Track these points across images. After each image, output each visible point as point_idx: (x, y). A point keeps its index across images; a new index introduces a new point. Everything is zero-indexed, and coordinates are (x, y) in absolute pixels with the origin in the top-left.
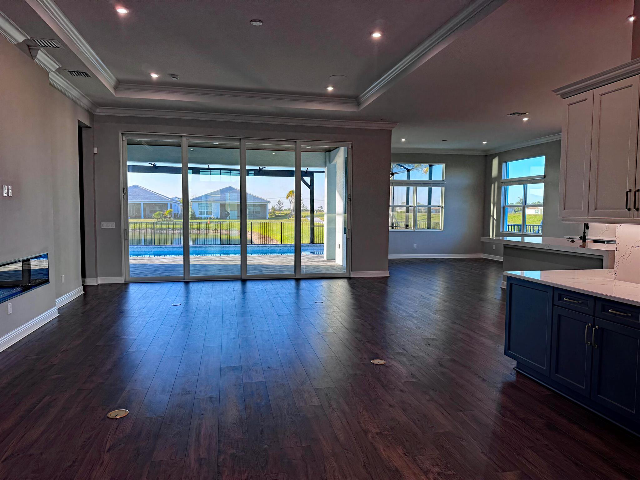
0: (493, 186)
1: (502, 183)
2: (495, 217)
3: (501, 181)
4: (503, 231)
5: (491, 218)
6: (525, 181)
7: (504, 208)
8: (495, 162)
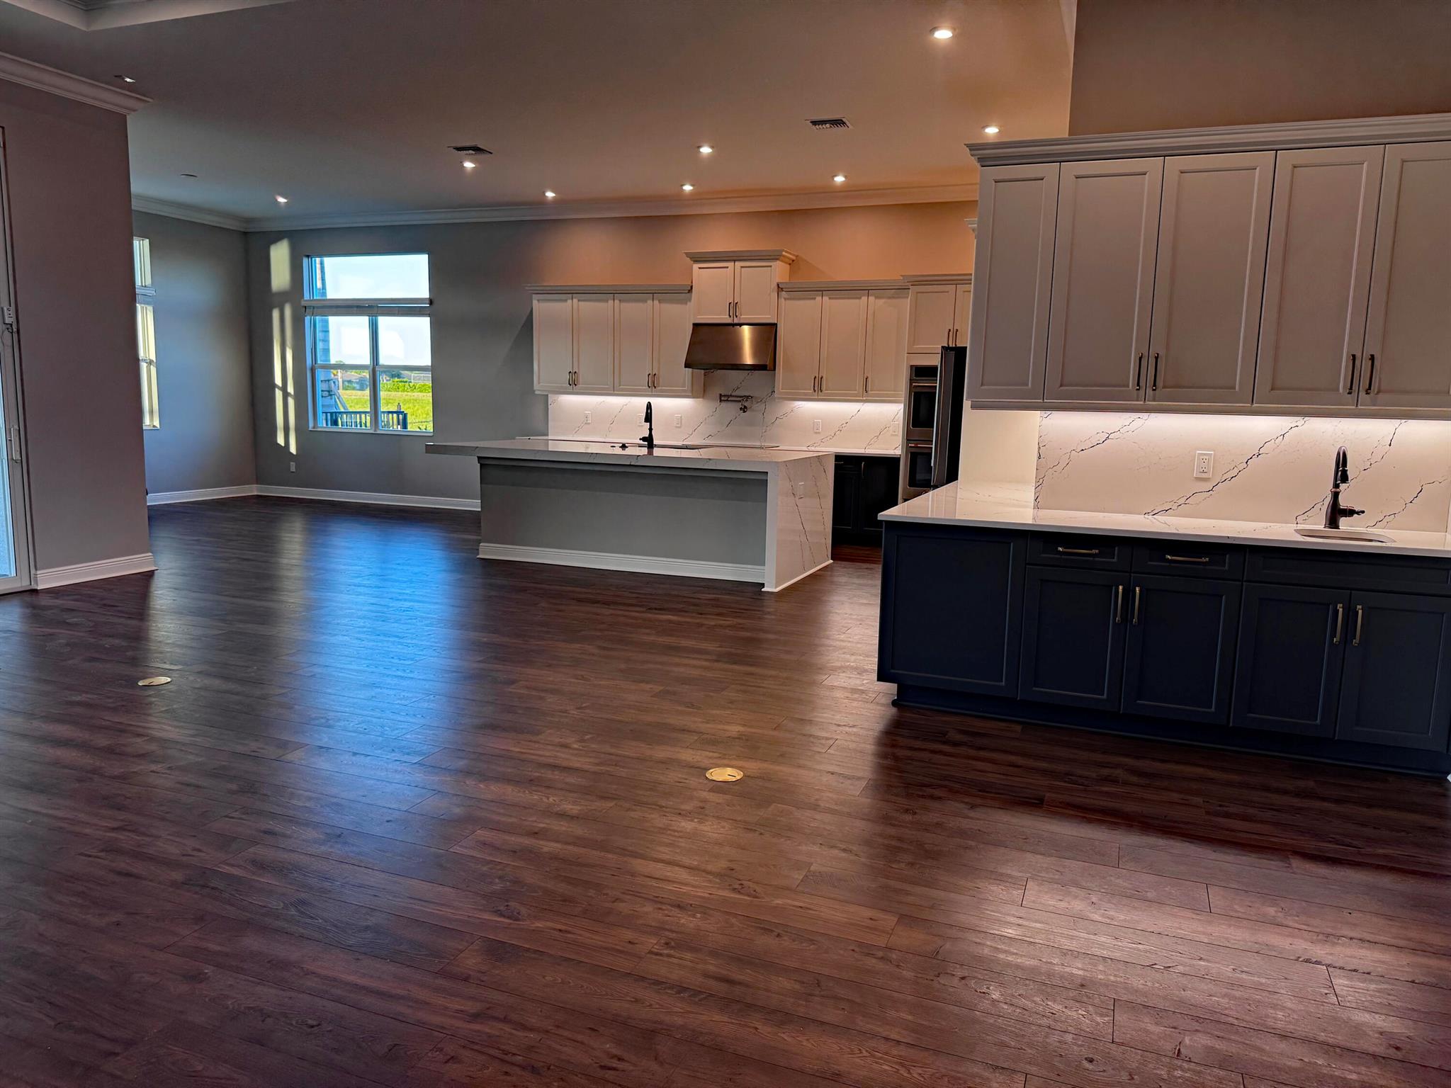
0: (276, 314)
1: (305, 307)
2: (290, 389)
3: (303, 303)
4: (314, 428)
5: (279, 395)
6: (371, 309)
7: (313, 370)
8: (280, 255)
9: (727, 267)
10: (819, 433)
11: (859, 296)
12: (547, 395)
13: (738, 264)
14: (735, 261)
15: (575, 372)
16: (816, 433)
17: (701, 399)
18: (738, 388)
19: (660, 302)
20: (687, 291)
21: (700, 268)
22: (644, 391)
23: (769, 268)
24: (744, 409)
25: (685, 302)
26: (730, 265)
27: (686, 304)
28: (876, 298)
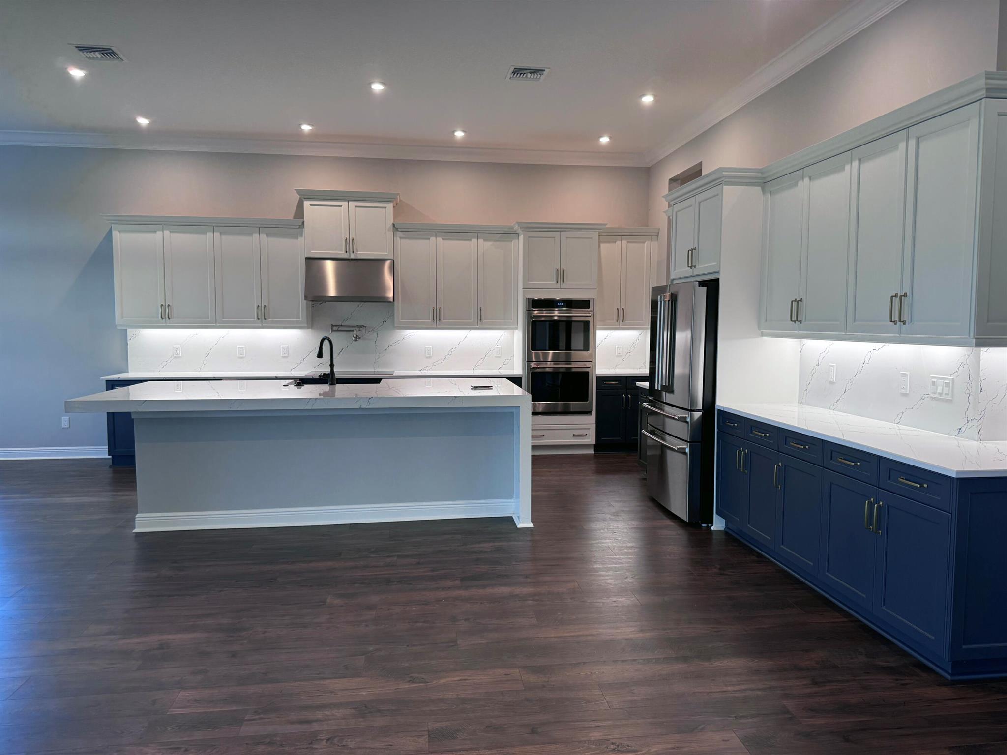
9: (341, 206)
10: (430, 357)
11: (469, 239)
12: (126, 330)
13: (352, 204)
14: (348, 201)
15: (169, 306)
16: (427, 358)
17: (310, 330)
18: (348, 319)
19: (267, 235)
20: (298, 227)
21: (311, 205)
22: (253, 323)
23: (384, 209)
24: (357, 338)
25: (296, 236)
26: (345, 204)
27: (298, 239)
28: (485, 240)
